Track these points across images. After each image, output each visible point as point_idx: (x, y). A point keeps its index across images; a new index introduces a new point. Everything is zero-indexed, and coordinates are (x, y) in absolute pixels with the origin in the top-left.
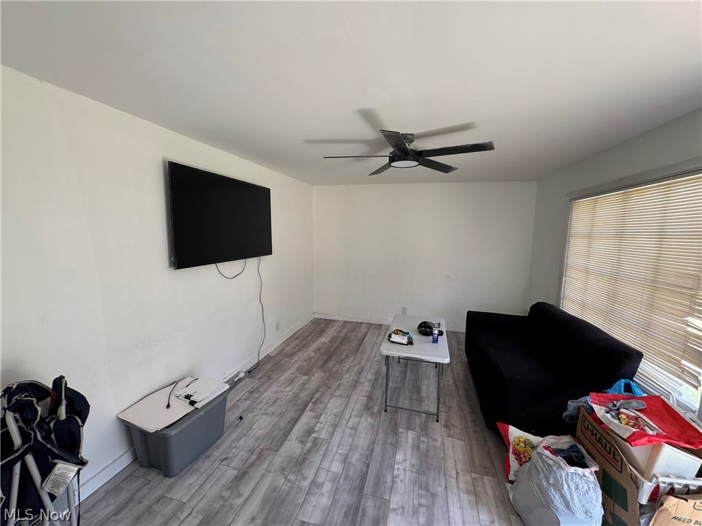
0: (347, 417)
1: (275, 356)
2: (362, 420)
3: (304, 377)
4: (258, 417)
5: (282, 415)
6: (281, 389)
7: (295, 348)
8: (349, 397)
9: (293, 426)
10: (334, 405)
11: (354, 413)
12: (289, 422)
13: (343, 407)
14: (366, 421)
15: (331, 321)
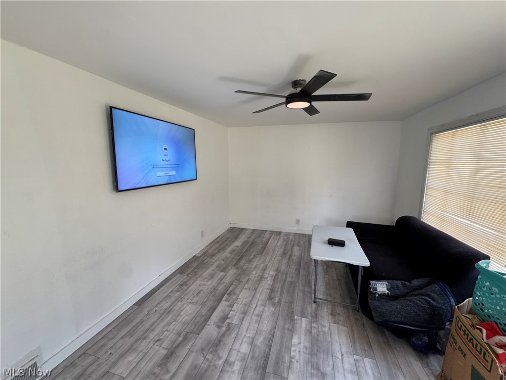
0: (254, 306)
1: (201, 256)
2: (266, 309)
3: (222, 274)
4: (186, 305)
5: (203, 304)
6: (204, 283)
7: (215, 250)
8: (255, 289)
9: (212, 313)
10: (244, 296)
11: (260, 303)
12: (209, 310)
13: (251, 298)
14: (269, 309)
15: (243, 229)
